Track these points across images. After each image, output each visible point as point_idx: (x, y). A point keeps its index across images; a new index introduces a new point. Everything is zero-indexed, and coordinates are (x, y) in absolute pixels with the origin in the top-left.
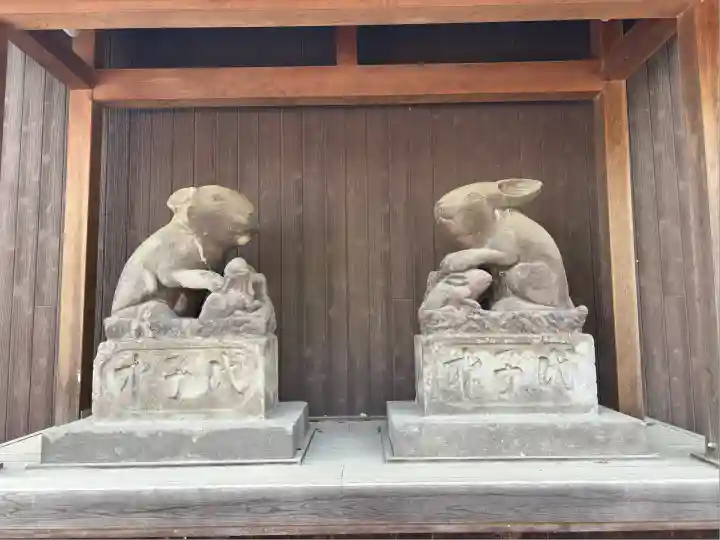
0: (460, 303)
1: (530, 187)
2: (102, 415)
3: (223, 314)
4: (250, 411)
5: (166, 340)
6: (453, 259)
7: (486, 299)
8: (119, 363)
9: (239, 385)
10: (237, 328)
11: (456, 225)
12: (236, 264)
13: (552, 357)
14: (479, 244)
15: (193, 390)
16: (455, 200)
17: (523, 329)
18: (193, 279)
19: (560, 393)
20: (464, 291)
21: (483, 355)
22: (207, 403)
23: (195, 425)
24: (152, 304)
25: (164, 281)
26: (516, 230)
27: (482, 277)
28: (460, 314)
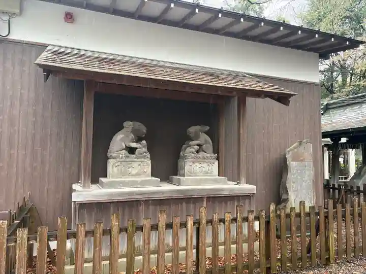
0: (193, 153)
1: (208, 128)
2: (113, 177)
3: (141, 154)
4: (148, 176)
5: (128, 160)
6: (191, 143)
7: (198, 152)
8: (117, 165)
9: (145, 170)
10: (144, 157)
11: (192, 135)
12: (144, 142)
13: (210, 165)
14: (196, 140)
15: (134, 172)
16: (192, 130)
17: (205, 159)
18: (134, 145)
19: (211, 173)
20: (194, 150)
21: (197, 164)
22: (138, 175)
23: (139, 179)
24: (124, 151)
25: (127, 145)
26: (204, 138)
27: (197, 147)
28: (193, 155)
